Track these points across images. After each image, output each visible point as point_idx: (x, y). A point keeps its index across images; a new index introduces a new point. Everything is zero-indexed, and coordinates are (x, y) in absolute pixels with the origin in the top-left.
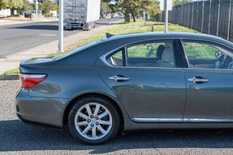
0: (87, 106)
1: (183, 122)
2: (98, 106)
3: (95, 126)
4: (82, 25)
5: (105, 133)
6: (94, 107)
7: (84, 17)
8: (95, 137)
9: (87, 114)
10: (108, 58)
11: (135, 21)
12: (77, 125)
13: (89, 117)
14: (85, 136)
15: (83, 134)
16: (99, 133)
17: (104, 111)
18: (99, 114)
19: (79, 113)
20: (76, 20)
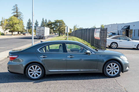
0: (33, 67)
1: (66, 71)
2: (36, 66)
3: (35, 73)
4: (43, 37)
5: (39, 76)
6: (35, 66)
7: (43, 34)
8: (35, 77)
9: (33, 69)
10: (40, 50)
11: (62, 36)
12: (29, 73)
13: (33, 70)
14: (32, 77)
15: (31, 76)
16: (37, 76)
17: (38, 68)
18: (37, 69)
19: (30, 69)
20: (40, 36)
